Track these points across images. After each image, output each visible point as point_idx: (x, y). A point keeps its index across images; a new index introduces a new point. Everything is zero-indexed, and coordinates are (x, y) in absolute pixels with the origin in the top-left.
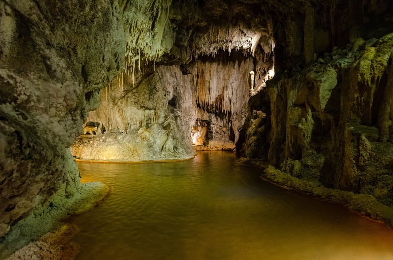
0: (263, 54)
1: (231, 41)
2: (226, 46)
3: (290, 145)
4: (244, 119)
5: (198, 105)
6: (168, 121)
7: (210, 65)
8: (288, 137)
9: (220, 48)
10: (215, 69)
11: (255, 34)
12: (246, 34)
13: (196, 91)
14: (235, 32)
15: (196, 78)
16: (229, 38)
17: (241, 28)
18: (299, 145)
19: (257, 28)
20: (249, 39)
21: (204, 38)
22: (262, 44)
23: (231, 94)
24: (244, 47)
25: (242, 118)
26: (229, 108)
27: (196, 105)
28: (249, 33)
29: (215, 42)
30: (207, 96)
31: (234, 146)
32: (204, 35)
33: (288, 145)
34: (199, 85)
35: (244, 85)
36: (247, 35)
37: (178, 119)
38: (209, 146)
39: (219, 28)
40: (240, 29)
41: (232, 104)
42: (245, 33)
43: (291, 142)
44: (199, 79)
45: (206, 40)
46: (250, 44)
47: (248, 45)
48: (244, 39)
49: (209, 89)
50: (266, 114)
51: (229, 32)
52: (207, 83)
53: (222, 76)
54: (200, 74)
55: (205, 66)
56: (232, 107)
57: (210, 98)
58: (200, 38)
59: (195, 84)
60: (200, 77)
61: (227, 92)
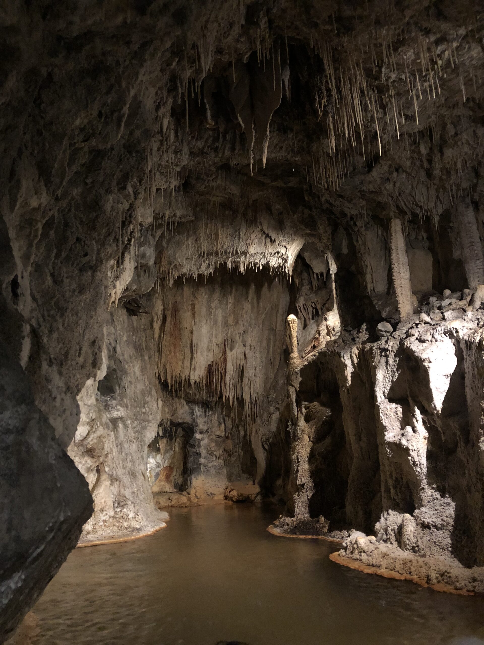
0: (309, 274)
1: (244, 253)
2: (235, 262)
3: (390, 483)
4: (276, 416)
5: (164, 386)
6: (99, 433)
7: (193, 294)
8: (384, 465)
9: (221, 264)
10: (205, 301)
11: (293, 240)
12: (274, 241)
13: (160, 351)
14: (253, 236)
15: (160, 323)
16: (242, 247)
17: (265, 228)
18: (407, 482)
19: (297, 231)
20: (283, 251)
21: (188, 246)
22: (306, 255)
23: (242, 357)
24: (272, 264)
25: (271, 414)
26: (239, 392)
27: (159, 386)
28: (281, 238)
29: (211, 254)
30: (187, 363)
31: (256, 489)
32: (188, 239)
33: (386, 482)
34: (167, 338)
35: (272, 338)
36: (277, 242)
37: (121, 425)
38: (192, 492)
39: (219, 226)
40: (262, 230)
41: (246, 381)
42: (273, 238)
43: (391, 475)
44: (168, 324)
45: (191, 249)
46: (283, 259)
47: (280, 261)
48: (271, 250)
49: (191, 348)
50: (332, 411)
51: (239, 235)
52: (186, 333)
53: (220, 319)
54: (169, 313)
55: (182, 294)
56: (246, 388)
57: (192, 368)
58: (179, 244)
59: (156, 335)
60: (169, 319)
61: (234, 351)
